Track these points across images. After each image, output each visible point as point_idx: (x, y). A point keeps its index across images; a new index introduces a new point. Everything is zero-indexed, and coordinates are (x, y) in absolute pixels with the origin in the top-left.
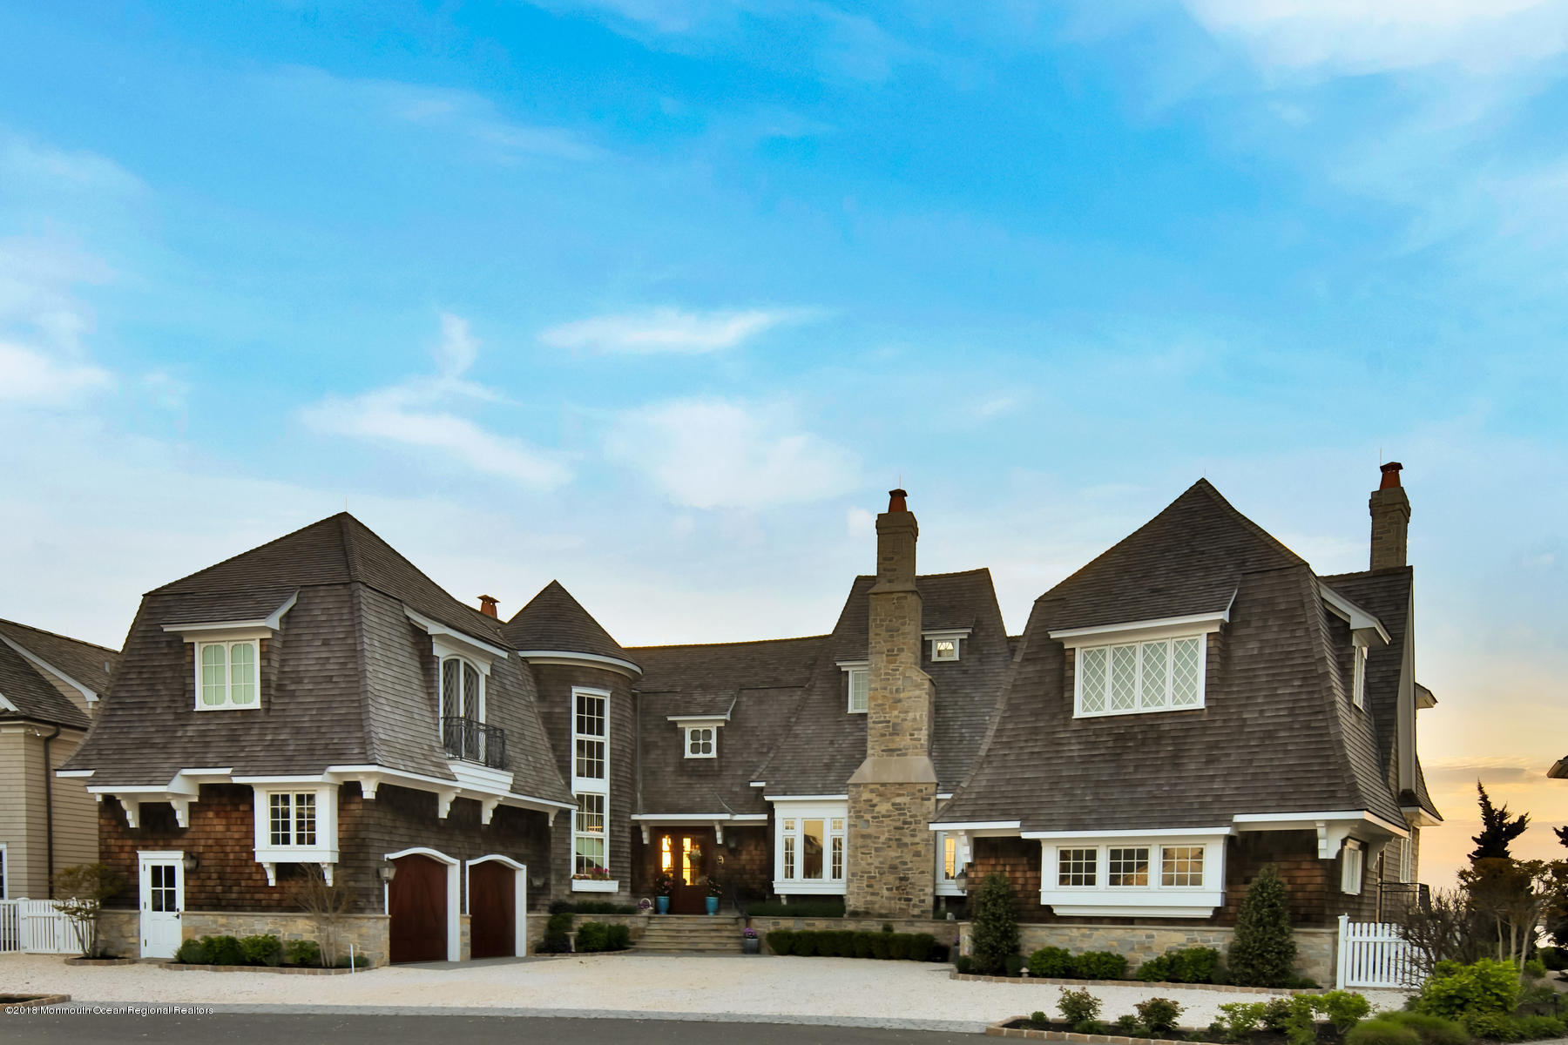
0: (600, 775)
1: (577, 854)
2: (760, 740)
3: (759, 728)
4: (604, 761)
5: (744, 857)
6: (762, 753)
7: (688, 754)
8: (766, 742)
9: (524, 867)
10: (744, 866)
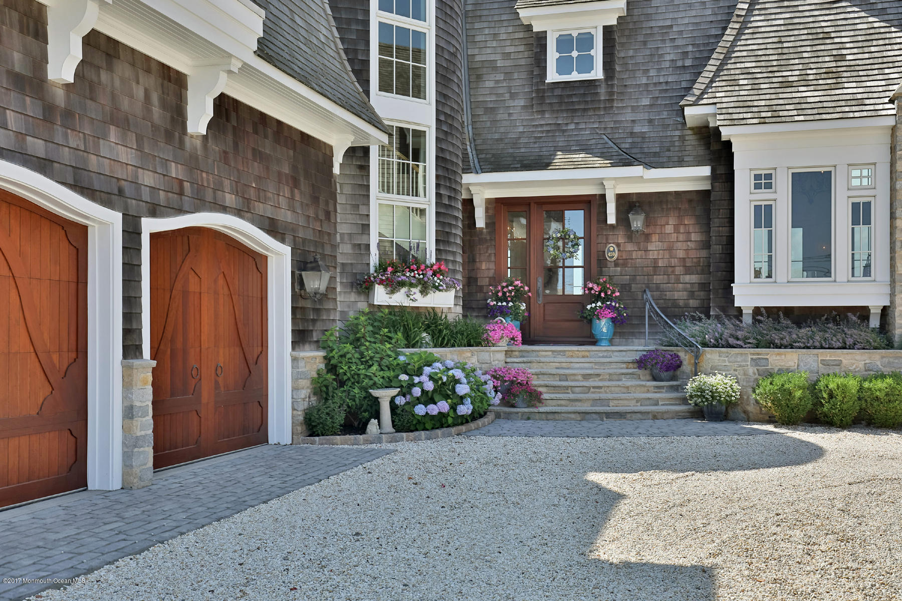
0: (419, 92)
1: (380, 235)
2: (677, 47)
3: (675, 29)
4: (427, 66)
5: (655, 246)
6: (684, 67)
7: (552, 76)
8: (690, 48)
9: (286, 250)
10: (656, 261)
